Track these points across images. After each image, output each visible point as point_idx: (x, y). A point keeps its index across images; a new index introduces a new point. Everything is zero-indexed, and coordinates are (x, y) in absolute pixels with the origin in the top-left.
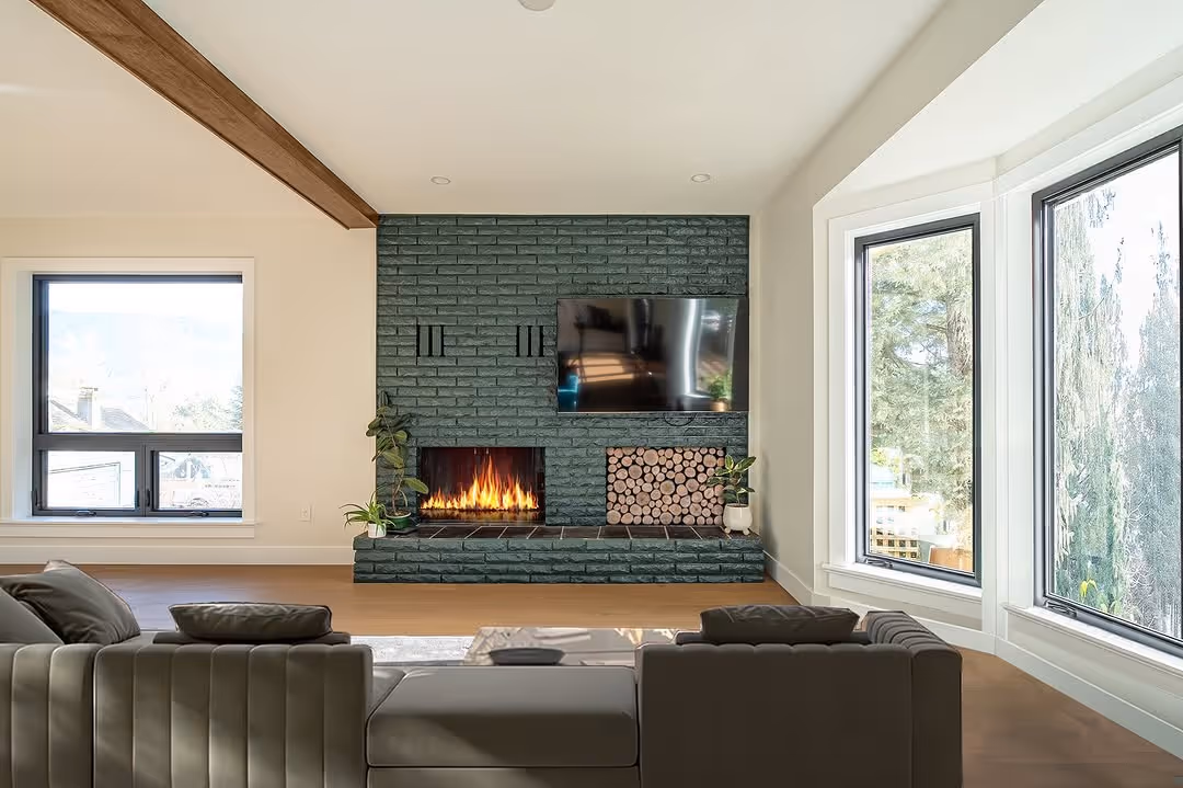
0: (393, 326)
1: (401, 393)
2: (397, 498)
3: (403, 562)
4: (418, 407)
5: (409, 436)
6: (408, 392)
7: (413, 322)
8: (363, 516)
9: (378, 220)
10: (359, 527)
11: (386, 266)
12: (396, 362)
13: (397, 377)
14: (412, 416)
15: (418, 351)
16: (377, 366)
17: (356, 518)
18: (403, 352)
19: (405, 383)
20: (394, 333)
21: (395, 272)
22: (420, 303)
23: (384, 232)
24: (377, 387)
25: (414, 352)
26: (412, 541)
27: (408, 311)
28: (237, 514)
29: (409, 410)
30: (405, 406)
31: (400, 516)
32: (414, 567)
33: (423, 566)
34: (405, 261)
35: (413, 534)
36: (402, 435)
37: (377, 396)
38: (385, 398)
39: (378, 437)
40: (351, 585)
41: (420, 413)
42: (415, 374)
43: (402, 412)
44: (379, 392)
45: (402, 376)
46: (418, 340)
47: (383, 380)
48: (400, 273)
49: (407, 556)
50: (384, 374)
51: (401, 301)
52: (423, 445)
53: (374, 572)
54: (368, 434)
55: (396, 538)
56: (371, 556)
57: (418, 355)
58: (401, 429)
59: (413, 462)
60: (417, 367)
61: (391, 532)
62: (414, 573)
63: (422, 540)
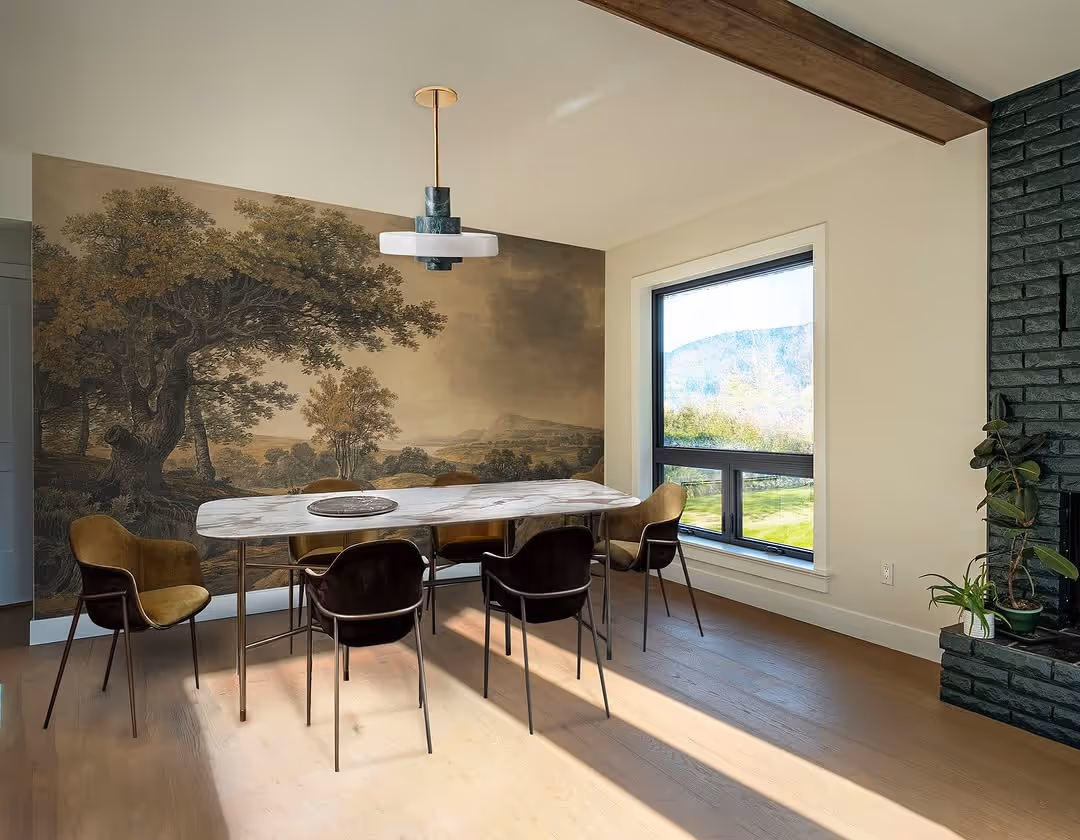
0: (1015, 284)
1: (1032, 396)
2: (1017, 577)
3: (1023, 692)
4: (1061, 419)
5: (1045, 473)
6: (1047, 395)
7: (1054, 271)
8: (955, 597)
9: (990, 113)
10: (951, 614)
11: (1005, 185)
12: (1024, 344)
13: (1024, 369)
14: (1050, 436)
15: (1062, 322)
16: (990, 353)
17: (946, 598)
18: (1033, 326)
19: (1039, 379)
20: (1017, 294)
21: (1018, 191)
22: (1067, 234)
23: (1001, 129)
24: (990, 388)
25: (1054, 325)
26: (1040, 661)
27: (1043, 253)
28: (808, 557)
29: (1046, 427)
30: (1037, 420)
31: (1021, 610)
32: (1045, 708)
33: (1060, 712)
34: (1038, 167)
35: (1045, 648)
36: (1031, 470)
37: (990, 404)
38: (1004, 406)
39: (990, 469)
40: (934, 702)
41: (1066, 431)
42: (1057, 363)
43: (1031, 430)
44: (993, 395)
45: (1033, 368)
46: (1063, 304)
47: (998, 375)
48: (1029, 190)
49: (1029, 684)
50: (1000, 366)
51: (1028, 239)
52: (1071, 488)
53: (972, 693)
54: (974, 464)
55: (1009, 648)
56: (968, 665)
57: (1063, 328)
58: (1033, 457)
59: (1052, 517)
60: (1060, 348)
61: (1002, 632)
62: (1044, 719)
63: (1058, 662)
